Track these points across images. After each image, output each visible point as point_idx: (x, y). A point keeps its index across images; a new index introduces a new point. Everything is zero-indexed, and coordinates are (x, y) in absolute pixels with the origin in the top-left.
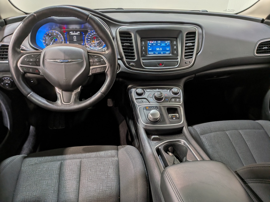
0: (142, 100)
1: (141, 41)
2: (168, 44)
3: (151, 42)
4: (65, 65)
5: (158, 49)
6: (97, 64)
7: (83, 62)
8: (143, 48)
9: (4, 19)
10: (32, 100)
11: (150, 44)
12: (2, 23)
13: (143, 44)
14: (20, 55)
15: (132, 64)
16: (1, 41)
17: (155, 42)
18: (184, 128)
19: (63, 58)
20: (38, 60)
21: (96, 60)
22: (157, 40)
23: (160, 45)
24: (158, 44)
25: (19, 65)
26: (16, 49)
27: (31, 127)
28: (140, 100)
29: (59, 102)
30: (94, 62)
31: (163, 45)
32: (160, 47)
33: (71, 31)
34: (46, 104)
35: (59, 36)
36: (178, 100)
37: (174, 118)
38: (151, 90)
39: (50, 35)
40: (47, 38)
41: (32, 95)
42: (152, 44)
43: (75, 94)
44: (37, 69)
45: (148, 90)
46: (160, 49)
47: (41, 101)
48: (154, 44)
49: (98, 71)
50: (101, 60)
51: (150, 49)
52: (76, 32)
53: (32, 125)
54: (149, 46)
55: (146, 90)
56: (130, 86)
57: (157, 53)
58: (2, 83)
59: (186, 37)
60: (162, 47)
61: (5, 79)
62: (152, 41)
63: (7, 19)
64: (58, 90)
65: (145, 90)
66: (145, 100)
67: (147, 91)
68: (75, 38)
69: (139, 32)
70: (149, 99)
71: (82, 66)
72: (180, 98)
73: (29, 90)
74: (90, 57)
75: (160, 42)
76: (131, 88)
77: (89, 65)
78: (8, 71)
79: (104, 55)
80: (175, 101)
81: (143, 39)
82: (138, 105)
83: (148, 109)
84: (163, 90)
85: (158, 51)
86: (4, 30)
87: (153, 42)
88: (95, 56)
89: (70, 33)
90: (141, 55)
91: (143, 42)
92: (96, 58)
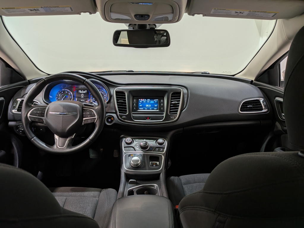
0: (130, 148)
1: (133, 99)
2: (156, 102)
3: (142, 100)
4: (63, 117)
5: (147, 106)
6: (89, 116)
7: (77, 115)
8: (135, 105)
9: (28, 80)
10: (34, 143)
11: (140, 102)
12: (27, 83)
13: (135, 101)
14: (31, 108)
15: (123, 117)
16: (22, 97)
17: (145, 100)
18: (161, 174)
19: (62, 111)
20: (43, 112)
21: (88, 113)
22: (147, 99)
23: (150, 102)
24: (148, 102)
25: (29, 115)
26: (29, 103)
27: (39, 172)
28: (127, 149)
29: (55, 147)
30: (86, 115)
31: (152, 102)
32: (149, 104)
33: (80, 90)
34: (45, 147)
35: (69, 94)
36: (162, 149)
37: (154, 166)
38: (139, 140)
39: (62, 92)
40: (60, 95)
41: (36, 139)
42: (143, 102)
43: (69, 140)
44: (42, 119)
45: (137, 140)
46: (149, 106)
47: (41, 145)
48: (144, 102)
49: (89, 122)
50: (92, 113)
51: (140, 106)
52: (84, 91)
53: (41, 171)
54: (140, 103)
56: (122, 136)
57: (147, 109)
58: (17, 130)
59: (172, 97)
60: (151, 104)
61: (20, 127)
62: (143, 99)
63: (31, 80)
64: (56, 137)
65: (134, 140)
66: (132, 148)
67: (135, 141)
68: (82, 96)
69: (131, 92)
70: (136, 148)
71: (76, 118)
72: (164, 148)
73: (33, 135)
74: (84, 111)
75: (149, 100)
76: (123, 138)
77: (82, 116)
78: (20, 120)
79: (95, 110)
80: (159, 151)
81: (135, 98)
82: (125, 153)
84: (150, 141)
85: (147, 107)
86: (26, 88)
87: (143, 100)
88: (88, 110)
89: (79, 91)
90: (132, 110)
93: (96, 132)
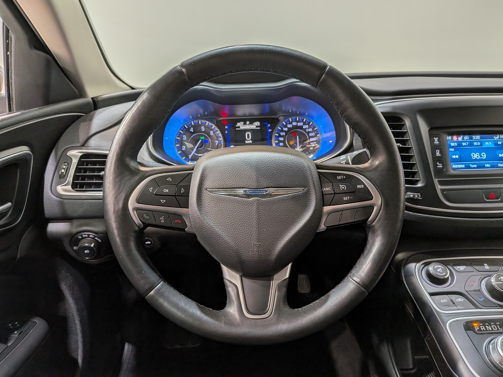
0: (453, 297)
1: (431, 136)
2: (500, 143)
3: (455, 138)
4: (259, 204)
5: (475, 156)
6: (345, 199)
8: (438, 154)
9: (92, 98)
11: (452, 144)
12: (88, 104)
13: (437, 142)
14: (137, 178)
16: (83, 145)
17: (466, 138)
19: (254, 185)
20: (183, 190)
21: (342, 187)
22: (470, 133)
23: (481, 145)
24: (475, 144)
25: (132, 204)
27: (127, 347)
28: (444, 299)
29: (232, 310)
30: (335, 193)
31: (488, 144)
32: (480, 149)
33: (239, 121)
34: (199, 319)
35: (212, 133)
38: (469, 268)
39: (192, 130)
40: (185, 137)
41: (163, 290)
42: (460, 144)
44: (179, 216)
45: (462, 268)
46: (481, 156)
47: (184, 311)
48: (464, 144)
49: (348, 219)
50: (358, 186)
51: (454, 157)
52: (251, 123)
54: (452, 147)
55: (455, 267)
56: (402, 255)
57: (475, 166)
58: (75, 248)
60: (487, 150)
61: (83, 238)
62: (458, 134)
63: (99, 99)
65: (449, 268)
66: (460, 299)
67: (456, 271)
68: (248, 137)
70: (472, 295)
71: (304, 207)
73: (153, 276)
74: (324, 180)
75: (478, 137)
79: (367, 174)
81: (436, 132)
83: (480, 330)
85: (476, 160)
86: (91, 120)
87: (460, 139)
88: (339, 178)
89: (238, 124)
90: (435, 171)
91: (436, 139)
92: (342, 181)
93: (374, 255)
